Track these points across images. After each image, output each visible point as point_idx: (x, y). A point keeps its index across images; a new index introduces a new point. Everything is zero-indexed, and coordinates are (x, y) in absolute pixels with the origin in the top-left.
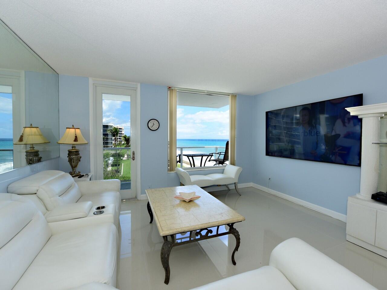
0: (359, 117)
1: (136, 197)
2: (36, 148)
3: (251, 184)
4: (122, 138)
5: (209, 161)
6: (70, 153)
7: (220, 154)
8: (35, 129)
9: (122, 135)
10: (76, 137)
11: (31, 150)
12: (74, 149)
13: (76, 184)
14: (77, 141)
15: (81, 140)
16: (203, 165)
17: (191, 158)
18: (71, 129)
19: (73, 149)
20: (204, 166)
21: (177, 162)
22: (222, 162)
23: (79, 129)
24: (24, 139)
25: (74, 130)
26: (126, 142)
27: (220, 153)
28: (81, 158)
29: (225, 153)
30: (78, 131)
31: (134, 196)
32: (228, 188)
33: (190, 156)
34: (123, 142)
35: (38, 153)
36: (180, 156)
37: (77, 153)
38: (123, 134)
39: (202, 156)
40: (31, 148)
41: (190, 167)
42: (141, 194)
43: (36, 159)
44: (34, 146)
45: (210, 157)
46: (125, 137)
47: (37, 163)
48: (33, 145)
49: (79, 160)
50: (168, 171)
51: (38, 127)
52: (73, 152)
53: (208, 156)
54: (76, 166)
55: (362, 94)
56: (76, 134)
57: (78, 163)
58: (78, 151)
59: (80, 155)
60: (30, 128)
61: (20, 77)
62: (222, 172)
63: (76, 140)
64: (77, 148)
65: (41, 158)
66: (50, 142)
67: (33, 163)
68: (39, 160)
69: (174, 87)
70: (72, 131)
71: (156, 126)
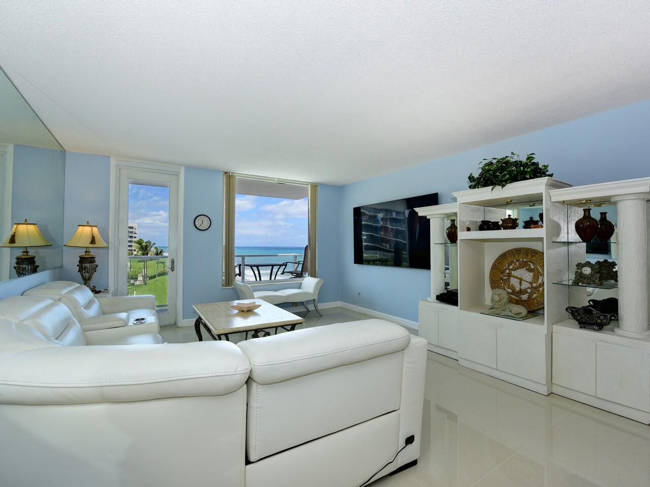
0: (428, 218)
1: (175, 324)
2: (31, 253)
3: (339, 304)
4: (133, 244)
5: (283, 273)
6: (82, 260)
7: (299, 264)
8: (33, 226)
9: (134, 240)
10: (93, 238)
11: (24, 255)
12: (88, 255)
13: (96, 300)
14: (95, 243)
15: (100, 242)
16: (273, 278)
17: (255, 268)
18: (85, 227)
19: (86, 255)
20: (275, 278)
21: (236, 275)
22: (300, 275)
23: (96, 226)
24: (17, 239)
25: (90, 228)
26: (141, 252)
27: (299, 262)
28: (98, 267)
29: (304, 262)
30: (95, 230)
31: (173, 323)
32: (307, 309)
33: (254, 266)
34: (135, 253)
35: (34, 260)
36: (240, 266)
37: (92, 260)
38: (135, 237)
39: (273, 266)
40: (23, 252)
41: (255, 280)
42: (183, 319)
43: (30, 268)
44: (28, 250)
45: (283, 268)
46: (140, 243)
47: (31, 274)
48: (26, 249)
49: (95, 269)
50: (222, 286)
51: (36, 224)
52: (88, 258)
53: (281, 266)
54: (90, 279)
55: (437, 193)
56: (93, 234)
57: (93, 273)
58: (94, 258)
59: (97, 263)
60: (25, 225)
61: (6, 152)
62: (299, 286)
63: (93, 241)
64: (93, 253)
65: (38, 266)
66: (52, 245)
67: (27, 273)
68: (34, 270)
69: (232, 173)
70: (87, 230)
71: (206, 224)
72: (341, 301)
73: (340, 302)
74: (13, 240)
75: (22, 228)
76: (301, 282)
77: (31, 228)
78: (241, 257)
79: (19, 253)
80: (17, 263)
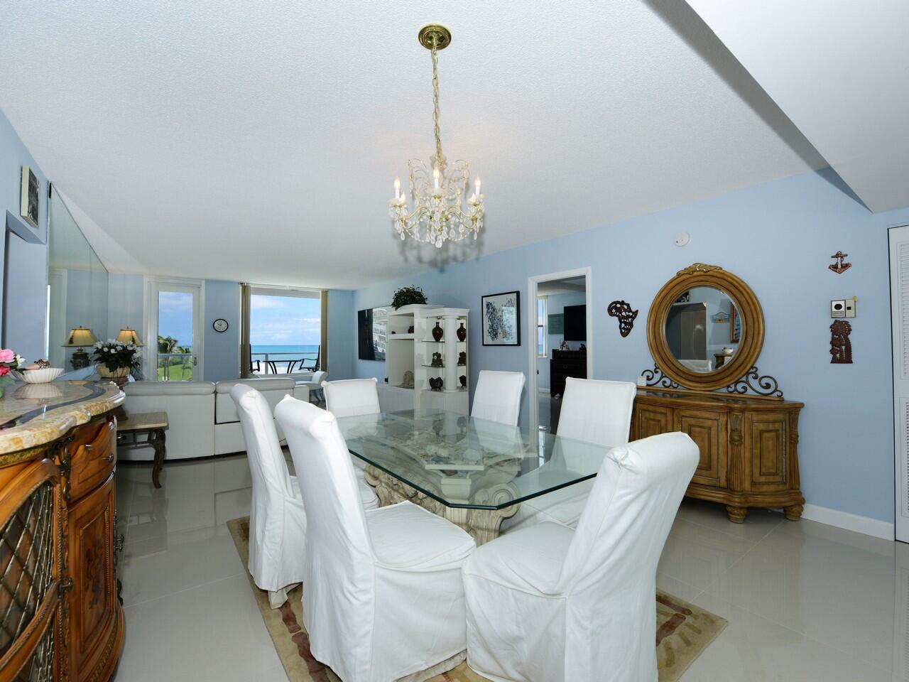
8: (86, 331)
10: (133, 339)
11: (79, 352)
14: (134, 342)
15: (137, 342)
18: (127, 331)
22: (315, 370)
23: (135, 331)
24: (74, 341)
25: (130, 332)
30: (135, 333)
35: (87, 356)
56: (132, 336)
60: (81, 330)
62: (311, 379)
63: (132, 341)
69: (247, 284)
70: (128, 333)
71: (224, 326)
74: (71, 341)
75: (78, 333)
77: (85, 333)
78: (264, 356)
79: (75, 350)
80: (73, 358)
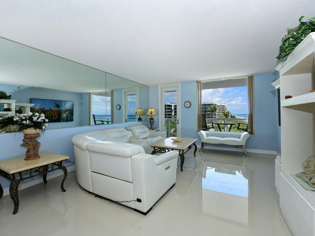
5: (238, 129)
13: (149, 131)
30: (153, 109)
49: (153, 122)
50: (196, 132)
54: (152, 125)
56: (151, 111)
69: (200, 81)
72: (277, 151)
73: (275, 151)
74: (136, 113)
76: (240, 134)
80: (138, 120)
